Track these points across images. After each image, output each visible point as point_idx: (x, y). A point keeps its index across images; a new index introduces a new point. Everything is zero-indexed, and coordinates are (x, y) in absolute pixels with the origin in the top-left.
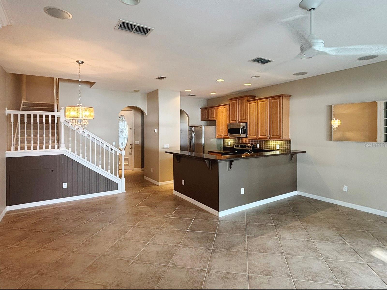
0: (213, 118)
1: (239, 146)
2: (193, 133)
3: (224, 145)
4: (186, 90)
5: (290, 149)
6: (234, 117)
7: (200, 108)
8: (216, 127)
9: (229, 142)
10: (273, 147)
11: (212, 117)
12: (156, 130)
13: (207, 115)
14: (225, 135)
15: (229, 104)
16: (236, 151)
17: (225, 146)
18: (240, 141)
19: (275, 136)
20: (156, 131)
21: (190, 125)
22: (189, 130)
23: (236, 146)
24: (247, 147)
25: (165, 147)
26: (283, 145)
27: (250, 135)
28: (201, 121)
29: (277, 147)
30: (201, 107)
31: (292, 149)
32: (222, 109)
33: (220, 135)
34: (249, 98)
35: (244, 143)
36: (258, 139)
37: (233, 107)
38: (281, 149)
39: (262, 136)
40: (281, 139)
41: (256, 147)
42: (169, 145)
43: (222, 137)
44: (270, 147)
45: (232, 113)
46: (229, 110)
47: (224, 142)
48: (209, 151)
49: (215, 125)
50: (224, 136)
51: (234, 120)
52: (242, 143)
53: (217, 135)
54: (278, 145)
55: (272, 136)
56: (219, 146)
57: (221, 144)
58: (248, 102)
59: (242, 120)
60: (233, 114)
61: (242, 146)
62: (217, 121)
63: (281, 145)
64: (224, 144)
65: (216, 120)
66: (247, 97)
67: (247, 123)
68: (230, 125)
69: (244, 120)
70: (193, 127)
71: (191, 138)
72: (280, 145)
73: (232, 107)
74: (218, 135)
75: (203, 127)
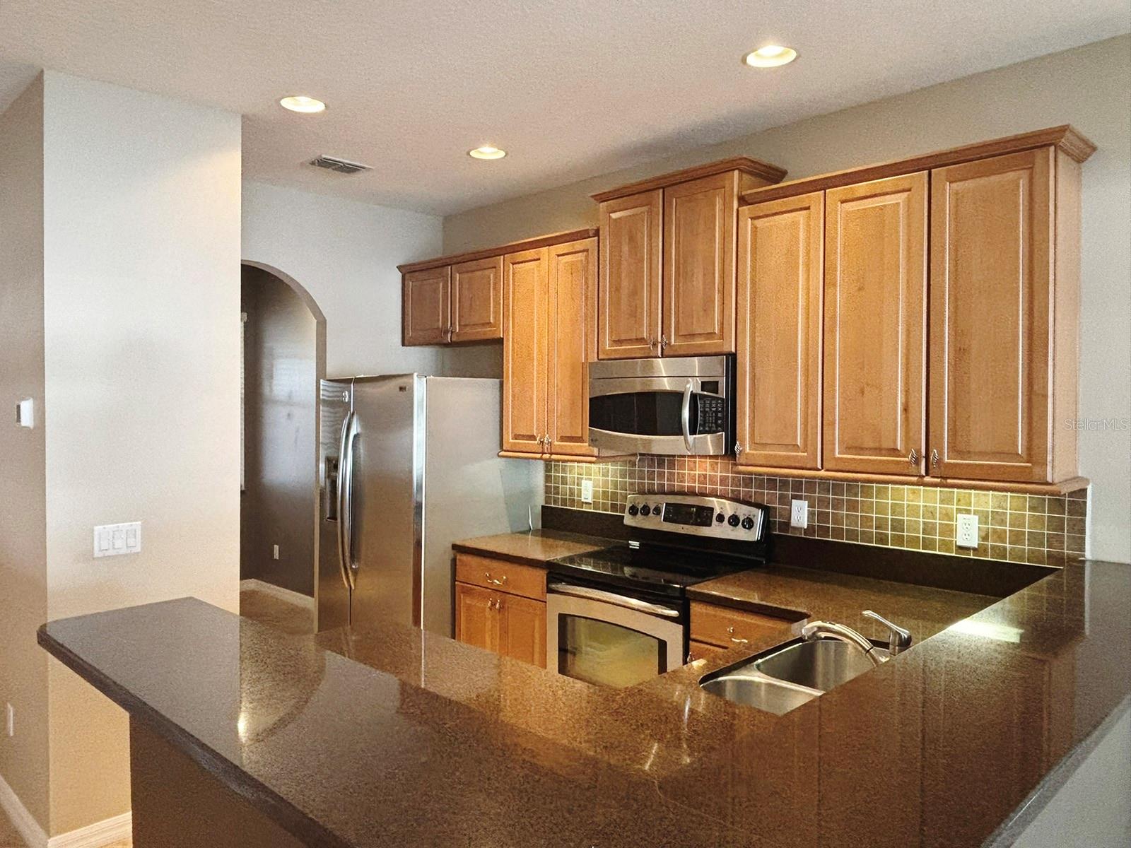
0: (483, 325)
1: (657, 511)
2: (345, 422)
3: (547, 499)
4: (287, 103)
5: (1082, 548)
6: (634, 314)
7: (399, 268)
8: (502, 384)
9: (584, 482)
10: (928, 529)
11: (476, 319)
12: (27, 407)
13: (445, 312)
14: (563, 439)
15: (597, 233)
16: (635, 544)
17: (555, 502)
18: (661, 475)
19: (982, 454)
20: (27, 419)
21: (332, 369)
22: (324, 400)
23: (634, 511)
24: (721, 518)
25: (105, 545)
26: (1019, 521)
27: (755, 444)
28: (403, 344)
29: (960, 532)
30: (402, 262)
31: (1092, 551)
32: (544, 262)
33: (532, 437)
34: (745, 176)
35: (692, 493)
36: (823, 473)
37: (625, 248)
38: (993, 547)
39: (860, 449)
40: (1047, 484)
41: (786, 525)
42: (137, 525)
43: (543, 453)
44: (897, 525)
45: (617, 289)
46: (593, 268)
47: (548, 478)
48: (458, 543)
49: (497, 372)
50: (556, 443)
51: (630, 341)
52: (682, 493)
53: (509, 439)
54: (974, 519)
55: (955, 450)
56: (515, 501)
57: (529, 494)
58: (745, 208)
59: (693, 336)
60: (625, 292)
61: (676, 513)
62: (509, 346)
63: (998, 517)
64: (548, 490)
65: (500, 341)
66: (736, 172)
67: (732, 359)
68: (598, 369)
69: (710, 335)
70: (348, 381)
71: (338, 449)
72: (984, 518)
73: (616, 249)
74: (516, 437)
75: (419, 388)
